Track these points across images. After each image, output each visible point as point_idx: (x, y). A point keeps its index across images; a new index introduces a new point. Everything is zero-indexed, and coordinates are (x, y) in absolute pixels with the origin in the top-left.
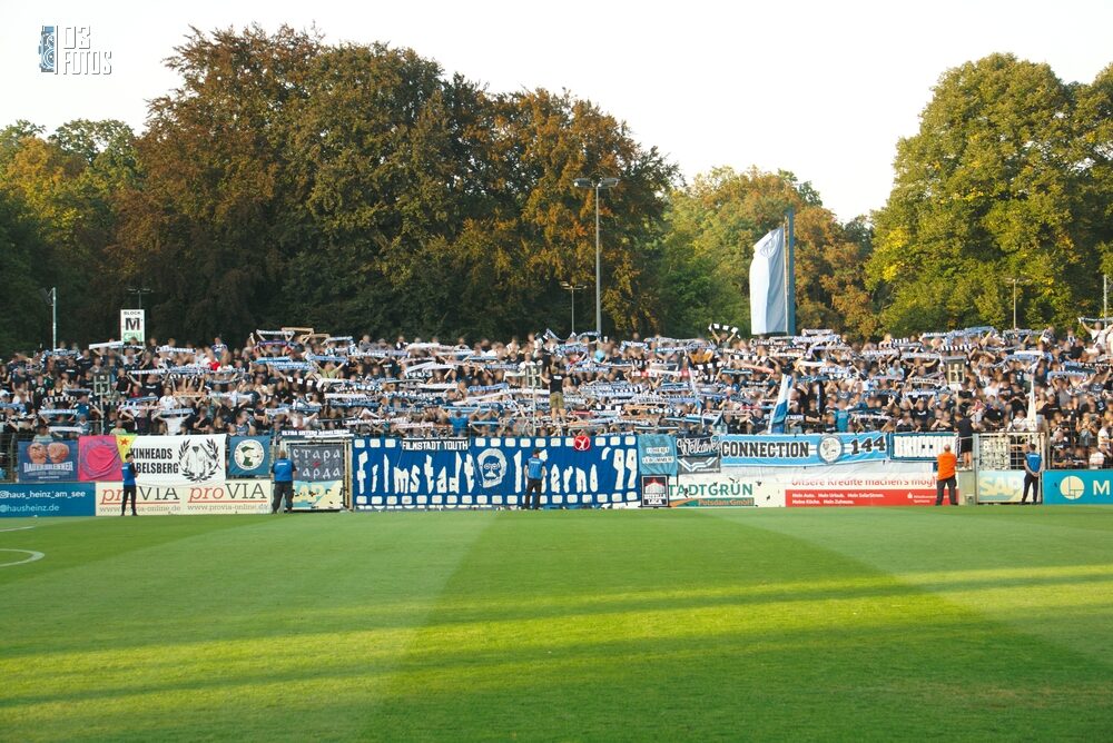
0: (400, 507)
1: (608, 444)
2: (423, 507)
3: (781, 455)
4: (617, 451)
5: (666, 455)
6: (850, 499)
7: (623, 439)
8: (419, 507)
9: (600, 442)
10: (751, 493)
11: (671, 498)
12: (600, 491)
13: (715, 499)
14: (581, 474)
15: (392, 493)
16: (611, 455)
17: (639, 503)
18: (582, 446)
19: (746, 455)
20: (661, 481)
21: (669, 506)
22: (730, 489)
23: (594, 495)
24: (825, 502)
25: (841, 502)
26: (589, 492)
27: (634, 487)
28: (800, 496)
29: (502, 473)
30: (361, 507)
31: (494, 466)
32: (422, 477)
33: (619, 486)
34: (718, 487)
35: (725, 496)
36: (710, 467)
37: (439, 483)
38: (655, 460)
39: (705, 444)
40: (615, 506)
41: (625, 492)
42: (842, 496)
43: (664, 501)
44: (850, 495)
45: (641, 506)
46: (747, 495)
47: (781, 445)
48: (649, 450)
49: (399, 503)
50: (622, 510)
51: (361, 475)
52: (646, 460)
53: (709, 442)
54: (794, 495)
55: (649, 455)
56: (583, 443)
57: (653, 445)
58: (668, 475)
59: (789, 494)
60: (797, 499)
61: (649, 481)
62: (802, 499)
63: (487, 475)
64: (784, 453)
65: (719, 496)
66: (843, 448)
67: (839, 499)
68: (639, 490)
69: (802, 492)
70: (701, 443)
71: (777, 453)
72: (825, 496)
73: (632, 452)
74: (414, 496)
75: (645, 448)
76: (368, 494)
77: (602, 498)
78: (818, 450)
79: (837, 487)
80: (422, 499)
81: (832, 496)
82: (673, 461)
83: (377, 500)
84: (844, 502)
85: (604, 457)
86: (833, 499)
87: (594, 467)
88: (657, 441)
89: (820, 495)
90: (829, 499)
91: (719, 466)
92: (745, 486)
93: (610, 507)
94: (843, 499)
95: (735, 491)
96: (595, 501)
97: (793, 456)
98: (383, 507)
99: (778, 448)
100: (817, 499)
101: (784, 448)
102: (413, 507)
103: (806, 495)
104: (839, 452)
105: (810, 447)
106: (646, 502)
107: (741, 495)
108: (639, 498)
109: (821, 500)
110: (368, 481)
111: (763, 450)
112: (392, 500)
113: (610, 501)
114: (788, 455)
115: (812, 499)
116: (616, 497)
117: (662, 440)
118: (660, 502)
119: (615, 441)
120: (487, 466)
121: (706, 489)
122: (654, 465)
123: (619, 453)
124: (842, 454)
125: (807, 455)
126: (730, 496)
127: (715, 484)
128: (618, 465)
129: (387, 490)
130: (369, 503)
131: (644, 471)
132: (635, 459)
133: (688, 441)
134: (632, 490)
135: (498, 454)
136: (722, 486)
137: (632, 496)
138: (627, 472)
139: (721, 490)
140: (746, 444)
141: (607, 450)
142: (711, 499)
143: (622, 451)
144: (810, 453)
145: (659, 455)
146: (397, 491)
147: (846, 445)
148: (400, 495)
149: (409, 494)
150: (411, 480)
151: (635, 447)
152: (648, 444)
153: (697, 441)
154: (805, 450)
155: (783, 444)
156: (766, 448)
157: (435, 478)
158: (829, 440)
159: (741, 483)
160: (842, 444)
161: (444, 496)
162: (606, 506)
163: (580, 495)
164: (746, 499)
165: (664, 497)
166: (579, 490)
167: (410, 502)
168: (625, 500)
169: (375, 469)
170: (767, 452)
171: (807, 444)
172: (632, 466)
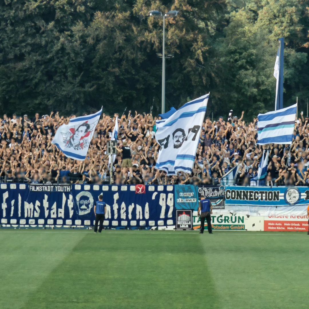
0: (28, 226)
1: (156, 190)
2: (42, 226)
3: (262, 199)
4: (162, 194)
5: (192, 197)
6: (304, 227)
7: (165, 187)
8: (39, 226)
9: (151, 188)
10: (243, 222)
11: (194, 224)
12: (151, 219)
13: (220, 225)
14: (139, 208)
15: (23, 217)
16: (158, 197)
17: (174, 227)
18: (140, 191)
19: (241, 198)
20: (188, 213)
21: (192, 229)
22: (230, 219)
23: (147, 221)
24: (288, 228)
25: (298, 228)
26: (144, 219)
27: (171, 216)
28: (273, 224)
29: (90, 206)
30: (4, 226)
31: (86, 202)
32: (41, 208)
33: (162, 216)
34: (223, 218)
35: (227, 223)
36: (219, 205)
37: (52, 212)
38: (185, 201)
39: (216, 191)
40: (160, 228)
41: (166, 219)
42: (298, 225)
43: (189, 226)
44: (303, 225)
45: (175, 229)
46: (241, 223)
47: (262, 193)
48: (181, 194)
49: (27, 223)
50: (164, 230)
51: (4, 206)
52: (179, 200)
53: (218, 190)
54: (270, 224)
55: (181, 197)
56: (141, 189)
57: (184, 191)
58: (193, 210)
59: (266, 223)
60: (271, 226)
61: (180, 213)
62: (274, 226)
63: (82, 207)
64: (264, 198)
65: (223, 223)
66: (300, 196)
67: (279, 226)
68: (174, 218)
69: (275, 222)
70: (213, 190)
71: (260, 198)
72: (289, 224)
73: (170, 195)
74: (36, 219)
75: (178, 193)
76: (8, 218)
77: (152, 223)
78: (285, 196)
79: (296, 220)
80: (41, 221)
81: (293, 225)
82: (195, 201)
83: (13, 221)
84: (300, 229)
85: (153, 198)
86: (294, 227)
87: (147, 204)
88: (186, 188)
89: (285, 224)
90: (290, 226)
91: (224, 205)
92: (239, 218)
93: (157, 229)
94: (299, 227)
95: (234, 220)
96: (147, 224)
97: (269, 199)
98: (17, 226)
99: (260, 195)
100: (283, 226)
101: (264, 195)
102: (35, 226)
103: (276, 224)
104: (297, 198)
105: (280, 194)
106: (179, 226)
107: (237, 223)
108: (175, 223)
109: (286, 227)
110: (8, 210)
111: (251, 196)
112: (23, 221)
113: (156, 225)
114: (266, 199)
115: (280, 226)
116: (160, 222)
117: (189, 188)
118: (187, 226)
119: (160, 188)
120: (81, 202)
121: (215, 219)
122: (184, 203)
123: (163, 196)
124: (300, 199)
125: (278, 199)
126: (230, 223)
127: (221, 216)
128: (162, 203)
129: (20, 215)
130: (9, 223)
131: (177, 207)
132: (173, 200)
133: (205, 189)
134: (170, 219)
135: (89, 195)
136: (225, 217)
137: (170, 222)
138: (168, 208)
139: (225, 220)
140: (241, 192)
141: (155, 194)
142: (218, 225)
143: (165, 195)
144: (280, 198)
145: (187, 197)
146: (26, 216)
147: (302, 194)
148: (27, 219)
149: (34, 218)
150: (35, 209)
151: (173, 192)
152: (181, 190)
153: (211, 189)
154: (277, 196)
155: (263, 193)
156: (253, 194)
157: (50, 209)
158: (292, 190)
159: (237, 216)
160: (300, 193)
161: (55, 220)
162: (154, 228)
163: (138, 221)
164: (240, 225)
165: (190, 223)
166: (138, 217)
167: (34, 223)
168: (165, 224)
169: (13, 202)
170: (253, 197)
171: (278, 193)
172: (170, 203)
